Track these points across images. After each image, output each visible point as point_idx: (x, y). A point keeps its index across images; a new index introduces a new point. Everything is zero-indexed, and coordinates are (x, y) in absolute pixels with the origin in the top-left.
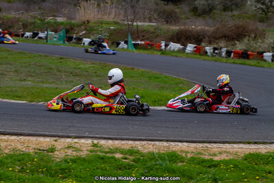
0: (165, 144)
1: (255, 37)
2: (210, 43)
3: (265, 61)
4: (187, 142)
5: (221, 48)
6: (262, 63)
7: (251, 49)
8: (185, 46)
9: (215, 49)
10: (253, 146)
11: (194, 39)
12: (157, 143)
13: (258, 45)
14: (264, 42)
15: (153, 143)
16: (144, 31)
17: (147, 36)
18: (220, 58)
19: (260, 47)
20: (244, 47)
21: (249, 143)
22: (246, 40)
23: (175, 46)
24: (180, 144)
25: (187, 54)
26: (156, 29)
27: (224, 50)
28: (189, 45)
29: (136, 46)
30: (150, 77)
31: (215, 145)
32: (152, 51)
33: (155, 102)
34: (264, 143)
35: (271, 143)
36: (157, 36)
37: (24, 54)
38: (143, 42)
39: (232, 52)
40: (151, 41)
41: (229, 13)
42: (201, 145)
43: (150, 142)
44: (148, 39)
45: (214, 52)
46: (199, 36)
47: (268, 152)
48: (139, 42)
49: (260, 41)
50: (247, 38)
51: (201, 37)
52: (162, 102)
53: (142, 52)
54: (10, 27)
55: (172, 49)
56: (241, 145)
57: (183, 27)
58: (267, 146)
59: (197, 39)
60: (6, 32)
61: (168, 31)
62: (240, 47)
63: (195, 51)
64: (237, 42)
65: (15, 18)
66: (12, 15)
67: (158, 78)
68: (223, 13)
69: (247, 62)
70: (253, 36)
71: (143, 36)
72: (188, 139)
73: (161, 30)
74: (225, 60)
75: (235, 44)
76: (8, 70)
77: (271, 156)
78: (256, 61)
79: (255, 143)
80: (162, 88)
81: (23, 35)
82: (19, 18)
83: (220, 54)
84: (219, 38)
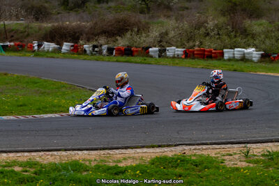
0: (64, 153)
1: (138, 31)
2: (88, 40)
3: (152, 57)
4: (87, 150)
5: (101, 46)
6: (149, 60)
7: (135, 44)
8: (61, 45)
9: (94, 47)
10: (158, 150)
11: (70, 37)
12: (55, 153)
13: (143, 40)
14: (148, 36)
15: (51, 153)
16: (13, 30)
17: (16, 36)
18: (101, 57)
19: (144, 41)
20: (127, 43)
21: (153, 147)
22: (128, 35)
23: (49, 46)
24: (79, 152)
25: (64, 53)
26: (26, 27)
27: (105, 47)
28: (65, 43)
29: (5, 48)
30: (27, 82)
31: (117, 151)
32: (24, 53)
33: (40, 109)
34: (168, 146)
35: (175, 146)
36: (28, 35)
38: (12, 44)
39: (114, 49)
40: (21, 42)
41: (105, 5)
42: (102, 152)
43: (48, 153)
44: (17, 39)
45: (93, 50)
46: (75, 33)
47: (175, 155)
48: (8, 44)
49: (144, 35)
50: (129, 32)
51: (77, 34)
52: (47, 110)
53: (12, 54)
55: (46, 49)
56: (145, 150)
57: (56, 24)
58: (172, 149)
59: (74, 36)
61: (40, 29)
62: (122, 43)
63: (72, 50)
64: (118, 38)
67: (36, 83)
68: (98, 6)
69: (132, 59)
70: (136, 30)
71: (12, 36)
72: (88, 147)
73: (31, 28)
74: (107, 58)
75: (117, 40)
77: (179, 159)
78: (141, 58)
79: (159, 146)
80: (42, 93)
83: (100, 52)
84: (98, 34)
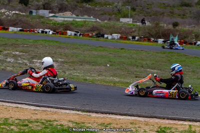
37: (198, 58)
54: (185, 37)
60: (182, 41)
65: (189, 30)
66: (187, 28)
76: (187, 70)
81: (195, 44)
82: (192, 31)
